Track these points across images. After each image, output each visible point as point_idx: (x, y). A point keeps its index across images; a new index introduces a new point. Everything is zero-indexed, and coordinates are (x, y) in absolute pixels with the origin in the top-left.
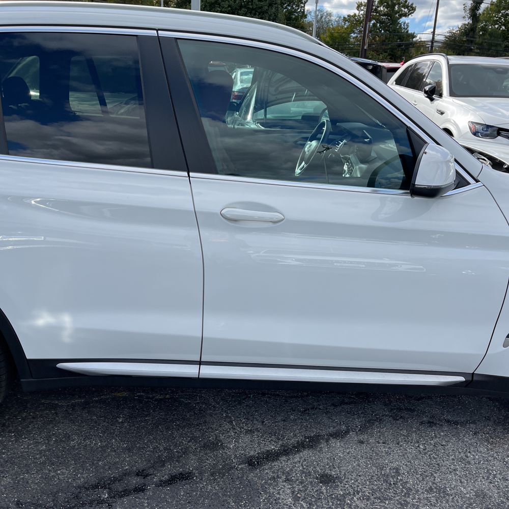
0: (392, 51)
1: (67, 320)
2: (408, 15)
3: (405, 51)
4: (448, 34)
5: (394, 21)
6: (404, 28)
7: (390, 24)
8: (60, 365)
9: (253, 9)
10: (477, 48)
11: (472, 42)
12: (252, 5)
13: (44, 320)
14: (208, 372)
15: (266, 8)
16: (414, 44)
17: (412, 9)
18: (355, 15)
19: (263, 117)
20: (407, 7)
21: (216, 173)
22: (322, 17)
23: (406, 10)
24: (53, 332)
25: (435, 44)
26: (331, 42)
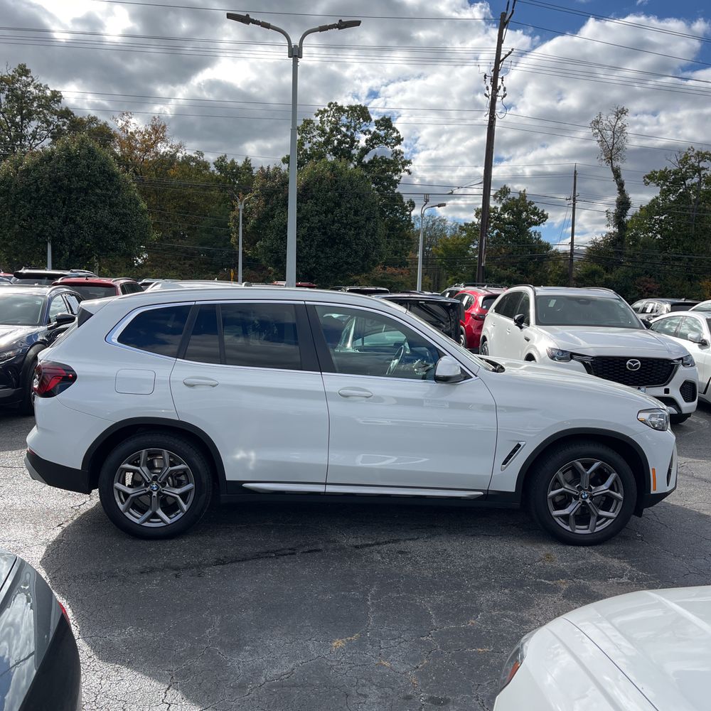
0: (523, 266)
1: (252, 455)
2: (540, 223)
3: (538, 265)
4: (591, 245)
5: (523, 231)
6: (535, 238)
7: (518, 234)
8: (245, 485)
9: (347, 224)
10: (628, 261)
11: (620, 253)
12: (346, 220)
13: (240, 455)
14: (330, 489)
15: (363, 222)
16: (548, 257)
17: (543, 217)
18: (474, 223)
19: (361, 344)
20: (537, 214)
21: (335, 372)
22: (434, 224)
23: (536, 218)
24: (244, 461)
25: (574, 256)
26: (445, 255)
